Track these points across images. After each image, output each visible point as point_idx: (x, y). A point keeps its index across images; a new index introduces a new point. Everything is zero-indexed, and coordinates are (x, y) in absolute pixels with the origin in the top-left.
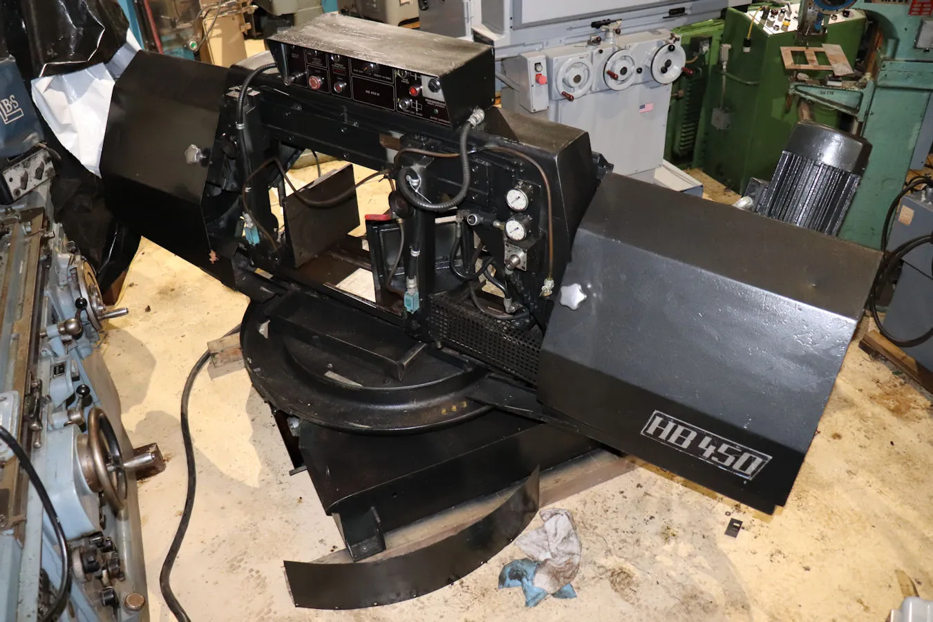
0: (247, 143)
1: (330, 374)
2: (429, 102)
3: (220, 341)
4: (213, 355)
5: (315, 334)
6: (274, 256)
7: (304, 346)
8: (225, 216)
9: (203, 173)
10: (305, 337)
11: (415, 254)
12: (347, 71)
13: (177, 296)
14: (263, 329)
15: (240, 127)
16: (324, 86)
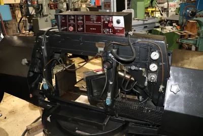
0: (45, 54)
1: (77, 131)
2: (116, 28)
3: (31, 125)
4: (29, 130)
5: (70, 118)
6: (53, 93)
7: (66, 123)
8: (34, 83)
9: (28, 68)
10: (66, 120)
11: (111, 83)
12: (84, 22)
13: (15, 113)
14: (49, 119)
15: (43, 47)
16: (74, 30)
